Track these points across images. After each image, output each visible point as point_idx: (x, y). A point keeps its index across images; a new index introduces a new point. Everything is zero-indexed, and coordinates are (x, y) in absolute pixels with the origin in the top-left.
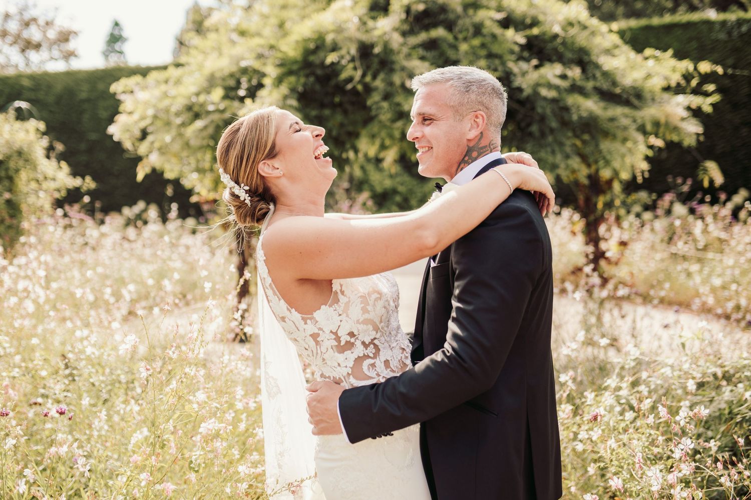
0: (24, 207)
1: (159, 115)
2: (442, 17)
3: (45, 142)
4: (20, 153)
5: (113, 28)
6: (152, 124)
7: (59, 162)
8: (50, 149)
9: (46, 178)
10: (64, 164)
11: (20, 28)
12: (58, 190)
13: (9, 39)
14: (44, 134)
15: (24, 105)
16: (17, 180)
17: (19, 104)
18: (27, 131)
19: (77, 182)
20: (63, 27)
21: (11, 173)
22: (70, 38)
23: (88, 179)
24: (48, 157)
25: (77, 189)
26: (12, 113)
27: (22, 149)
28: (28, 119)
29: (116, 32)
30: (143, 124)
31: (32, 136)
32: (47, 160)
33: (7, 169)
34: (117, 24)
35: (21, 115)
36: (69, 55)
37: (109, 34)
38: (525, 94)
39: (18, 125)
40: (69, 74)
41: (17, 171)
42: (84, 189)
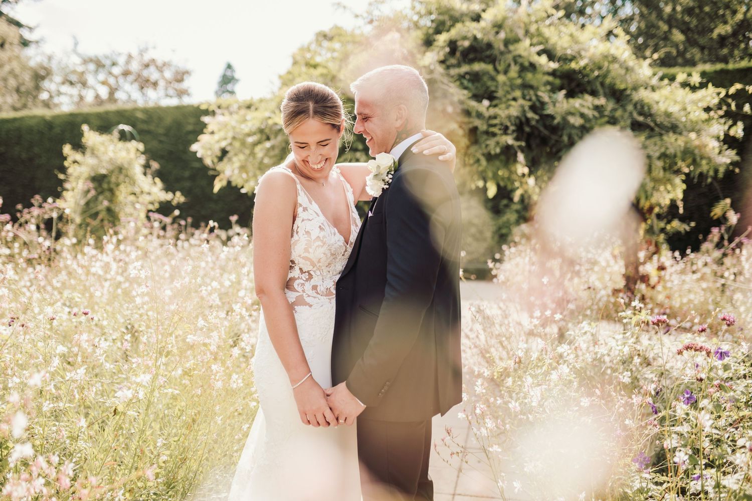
0: (122, 217)
1: (237, 136)
2: (488, 53)
3: (142, 160)
4: (120, 169)
5: (226, 70)
6: (231, 144)
7: (154, 179)
8: (147, 166)
9: (142, 192)
10: (157, 180)
11: (140, 68)
12: (152, 203)
13: (131, 78)
14: (143, 153)
15: (127, 128)
16: (117, 193)
17: (122, 127)
18: (128, 151)
19: (169, 196)
20: (178, 67)
21: (112, 186)
22: (185, 77)
23: (178, 194)
24: (145, 174)
25: (168, 203)
26: (116, 134)
27: (123, 166)
28: (130, 140)
29: (229, 73)
30: (223, 144)
31: (132, 155)
32: (144, 176)
33: (109, 183)
34: (229, 67)
35: (123, 136)
36: (181, 93)
37: (223, 74)
38: (556, 122)
39: (121, 145)
40: (178, 108)
41: (118, 185)
42: (174, 203)
